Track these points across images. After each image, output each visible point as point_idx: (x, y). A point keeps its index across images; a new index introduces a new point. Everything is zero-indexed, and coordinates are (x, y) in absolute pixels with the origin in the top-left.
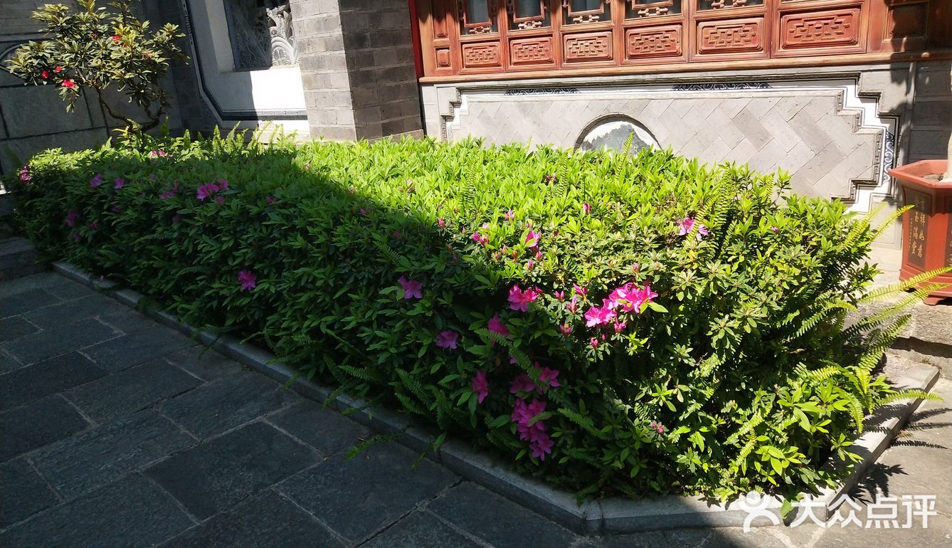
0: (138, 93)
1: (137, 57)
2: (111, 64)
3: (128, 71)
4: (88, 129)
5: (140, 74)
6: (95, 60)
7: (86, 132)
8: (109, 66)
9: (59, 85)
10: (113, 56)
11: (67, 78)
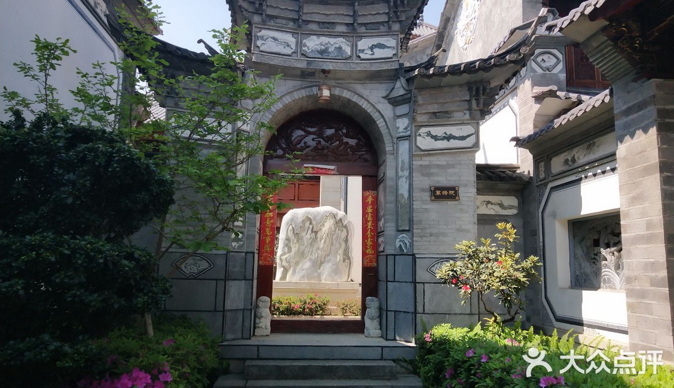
0: (506, 299)
1: (510, 276)
2: (493, 279)
3: (502, 284)
4: (469, 314)
5: (509, 287)
6: (484, 275)
7: (466, 315)
8: (492, 280)
9: (461, 288)
10: (495, 274)
11: (466, 284)
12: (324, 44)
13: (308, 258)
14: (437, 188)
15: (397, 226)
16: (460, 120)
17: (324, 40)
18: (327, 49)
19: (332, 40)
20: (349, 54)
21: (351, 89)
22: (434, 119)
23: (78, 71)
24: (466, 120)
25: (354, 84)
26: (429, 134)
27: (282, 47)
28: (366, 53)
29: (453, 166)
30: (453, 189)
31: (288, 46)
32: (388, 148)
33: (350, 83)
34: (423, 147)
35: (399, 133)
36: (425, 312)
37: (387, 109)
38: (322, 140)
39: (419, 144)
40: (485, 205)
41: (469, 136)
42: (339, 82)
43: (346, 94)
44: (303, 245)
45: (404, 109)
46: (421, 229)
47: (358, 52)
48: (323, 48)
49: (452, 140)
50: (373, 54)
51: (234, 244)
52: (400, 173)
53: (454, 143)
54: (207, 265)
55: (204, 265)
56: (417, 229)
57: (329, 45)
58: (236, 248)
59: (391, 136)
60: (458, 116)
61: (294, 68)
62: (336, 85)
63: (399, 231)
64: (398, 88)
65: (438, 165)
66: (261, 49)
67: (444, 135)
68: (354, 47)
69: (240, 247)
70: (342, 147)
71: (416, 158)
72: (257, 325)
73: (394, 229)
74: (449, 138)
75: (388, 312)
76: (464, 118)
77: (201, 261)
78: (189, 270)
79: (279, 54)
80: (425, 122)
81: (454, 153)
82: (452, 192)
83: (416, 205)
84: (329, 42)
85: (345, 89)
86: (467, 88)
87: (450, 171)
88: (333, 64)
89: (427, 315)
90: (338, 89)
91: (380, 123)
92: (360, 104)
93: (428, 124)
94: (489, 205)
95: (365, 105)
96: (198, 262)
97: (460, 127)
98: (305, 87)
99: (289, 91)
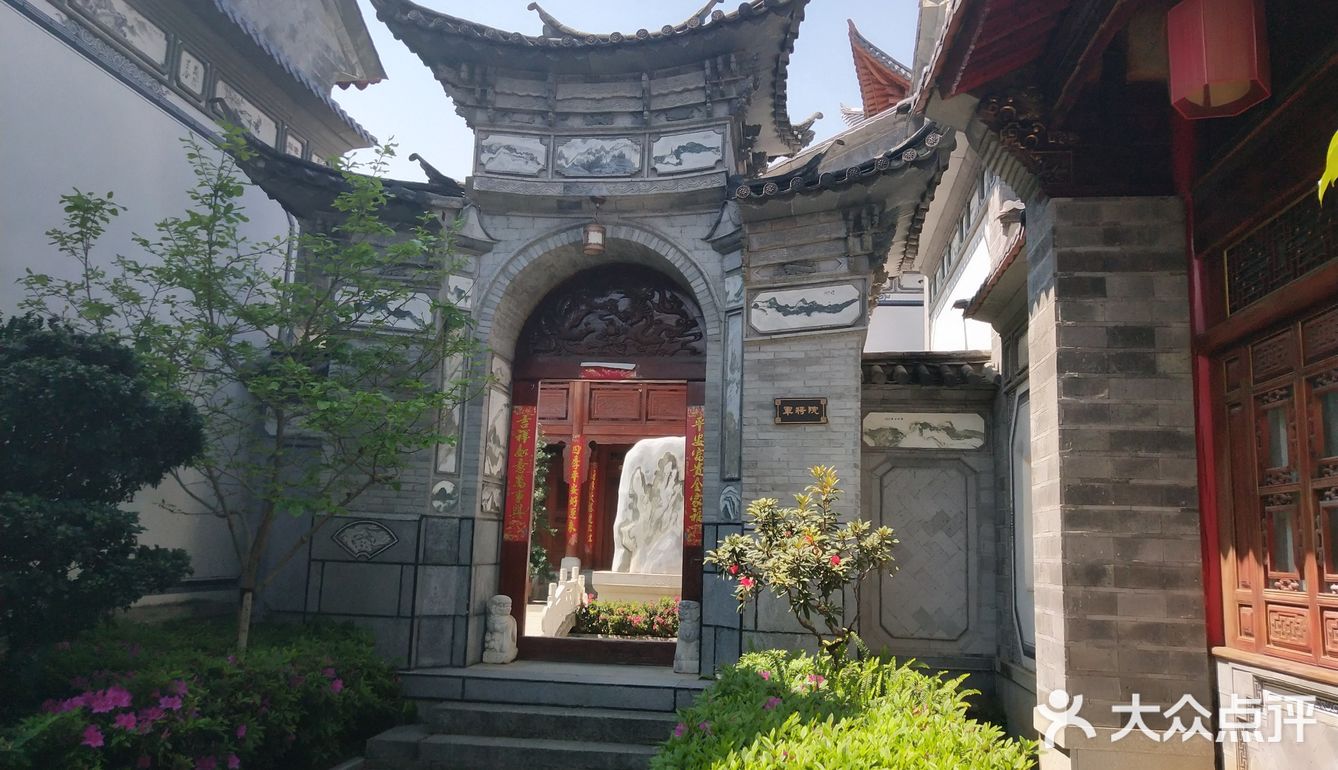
12: (594, 151)
13: (668, 531)
14: (786, 402)
15: (722, 472)
16: (831, 276)
17: (595, 144)
18: (599, 159)
19: (608, 144)
20: (637, 165)
21: (647, 227)
22: (781, 275)
23: (134, 237)
24: (841, 275)
25: (651, 219)
26: (773, 304)
27: (521, 162)
28: (668, 163)
29: (817, 361)
30: (816, 402)
31: (532, 159)
32: (711, 330)
33: (646, 217)
34: (761, 328)
35: (729, 302)
36: (758, 629)
37: (709, 261)
38: (616, 319)
39: (754, 323)
40: (918, 431)
41: (848, 304)
42: (627, 215)
43: (638, 237)
44: (660, 506)
45: (734, 259)
46: (757, 477)
47: (653, 161)
48: (592, 158)
49: (815, 315)
50: (680, 164)
51: (436, 504)
52: (730, 376)
53: (819, 319)
54: (387, 539)
55: (383, 539)
56: (749, 477)
57: (602, 153)
58: (441, 510)
59: (717, 309)
60: (827, 267)
61: (545, 198)
62: (620, 221)
63: (725, 480)
64: (726, 222)
65: (789, 359)
66: (488, 167)
67: (801, 304)
68: (646, 153)
69: (448, 509)
70: (651, 330)
71: (751, 349)
72: (486, 645)
73: (717, 476)
74: (810, 309)
75: (703, 628)
76: (838, 271)
77: (377, 531)
78: (359, 548)
79: (517, 175)
80: (765, 282)
81: (819, 336)
82: (813, 409)
83: (749, 434)
84: (602, 148)
85: (638, 228)
86: (841, 216)
87: (809, 369)
88: (608, 186)
89: (761, 634)
90: (624, 229)
91: (698, 287)
92: (663, 253)
93: (771, 285)
94: (927, 432)
95: (670, 255)
96: (374, 534)
97: (830, 289)
98: (568, 229)
99: (539, 236)
